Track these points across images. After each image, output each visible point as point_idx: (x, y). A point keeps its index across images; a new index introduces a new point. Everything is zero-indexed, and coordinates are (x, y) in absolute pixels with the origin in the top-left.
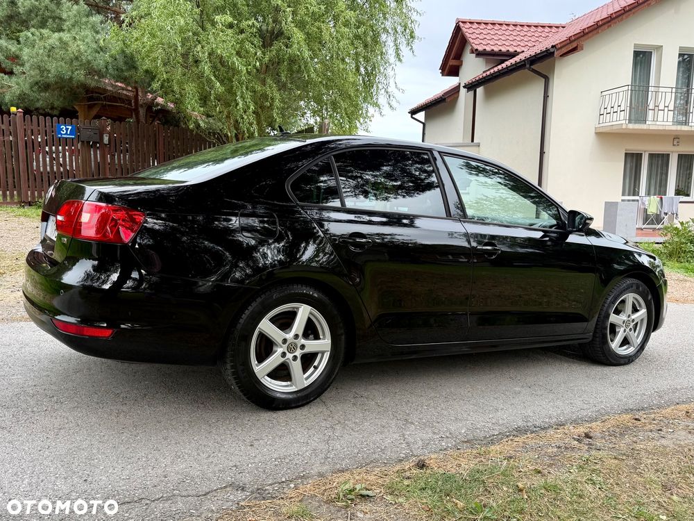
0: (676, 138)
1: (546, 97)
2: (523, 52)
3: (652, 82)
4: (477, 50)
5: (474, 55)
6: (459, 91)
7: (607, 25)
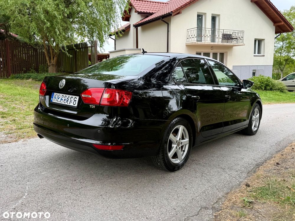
0: (212, 47)
1: (168, 31)
2: (155, 13)
3: (203, 27)
4: (138, 11)
5: (137, 13)
6: (130, 28)
7: (189, 4)
